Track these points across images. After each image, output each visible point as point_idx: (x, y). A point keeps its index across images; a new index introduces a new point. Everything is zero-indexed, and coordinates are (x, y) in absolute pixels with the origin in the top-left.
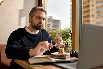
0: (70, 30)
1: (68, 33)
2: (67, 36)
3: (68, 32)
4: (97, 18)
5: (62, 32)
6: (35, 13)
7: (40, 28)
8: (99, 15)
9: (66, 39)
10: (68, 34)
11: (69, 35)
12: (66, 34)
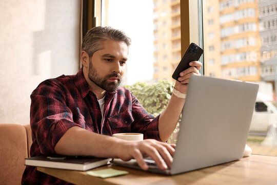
0: (168, 86)
1: (163, 93)
2: (161, 101)
3: (163, 89)
4: (222, 53)
5: (146, 90)
6: (99, 47)
7: (112, 86)
8: (225, 46)
9: (158, 109)
10: (163, 95)
11: (166, 98)
12: (159, 96)
